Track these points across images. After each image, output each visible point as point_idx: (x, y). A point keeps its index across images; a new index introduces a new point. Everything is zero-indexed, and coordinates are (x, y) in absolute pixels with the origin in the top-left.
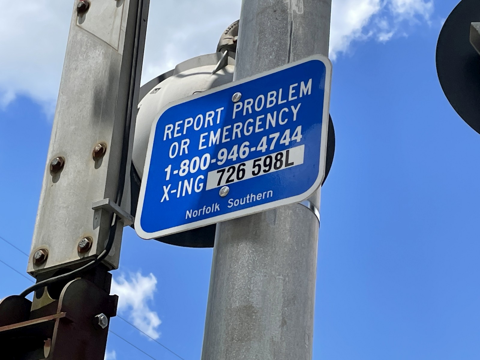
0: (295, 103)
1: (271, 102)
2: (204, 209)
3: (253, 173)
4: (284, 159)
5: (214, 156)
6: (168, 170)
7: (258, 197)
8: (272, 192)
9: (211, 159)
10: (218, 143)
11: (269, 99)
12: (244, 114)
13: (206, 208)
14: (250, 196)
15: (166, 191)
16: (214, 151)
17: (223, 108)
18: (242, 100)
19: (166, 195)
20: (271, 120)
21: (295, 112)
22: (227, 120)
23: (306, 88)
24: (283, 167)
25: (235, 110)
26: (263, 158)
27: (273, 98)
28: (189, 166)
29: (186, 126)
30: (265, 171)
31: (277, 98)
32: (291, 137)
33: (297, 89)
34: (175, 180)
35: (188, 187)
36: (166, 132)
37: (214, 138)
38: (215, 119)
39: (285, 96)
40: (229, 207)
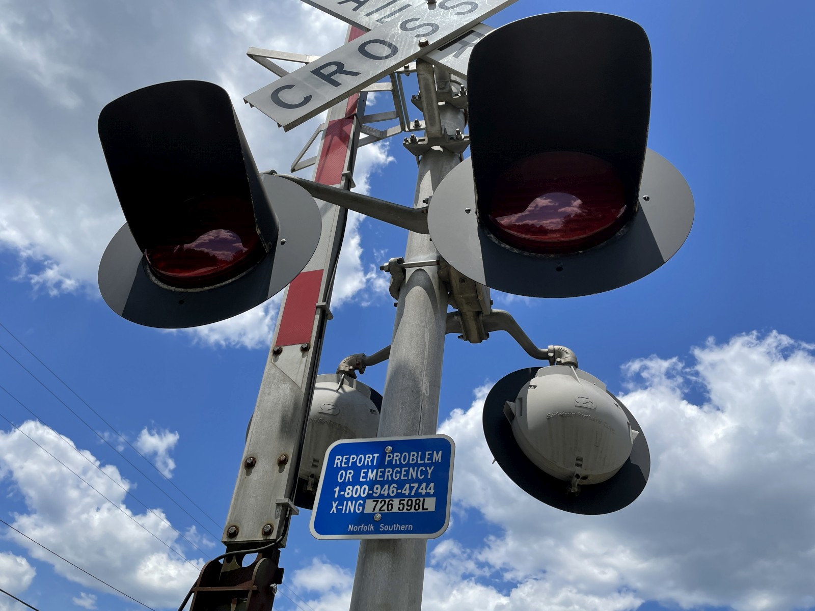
0: (430, 465)
1: (413, 460)
2: (362, 527)
3: (399, 508)
4: (421, 504)
5: (371, 488)
6: (337, 489)
7: (402, 527)
8: (412, 526)
9: (369, 490)
10: (374, 479)
11: (411, 457)
12: (394, 463)
13: (364, 526)
14: (396, 525)
15: (335, 506)
16: (372, 484)
17: (378, 455)
18: (392, 452)
19: (334, 508)
20: (413, 473)
21: (430, 472)
22: (381, 464)
23: (438, 457)
24: (420, 510)
25: (387, 459)
26: (406, 499)
27: (414, 458)
28: (352, 491)
29: (351, 461)
30: (407, 509)
31: (417, 458)
32: (426, 489)
33: (431, 455)
34: (342, 499)
35: (351, 507)
36: (336, 461)
37: (371, 475)
38: (372, 461)
39: (423, 458)
40: (380, 529)
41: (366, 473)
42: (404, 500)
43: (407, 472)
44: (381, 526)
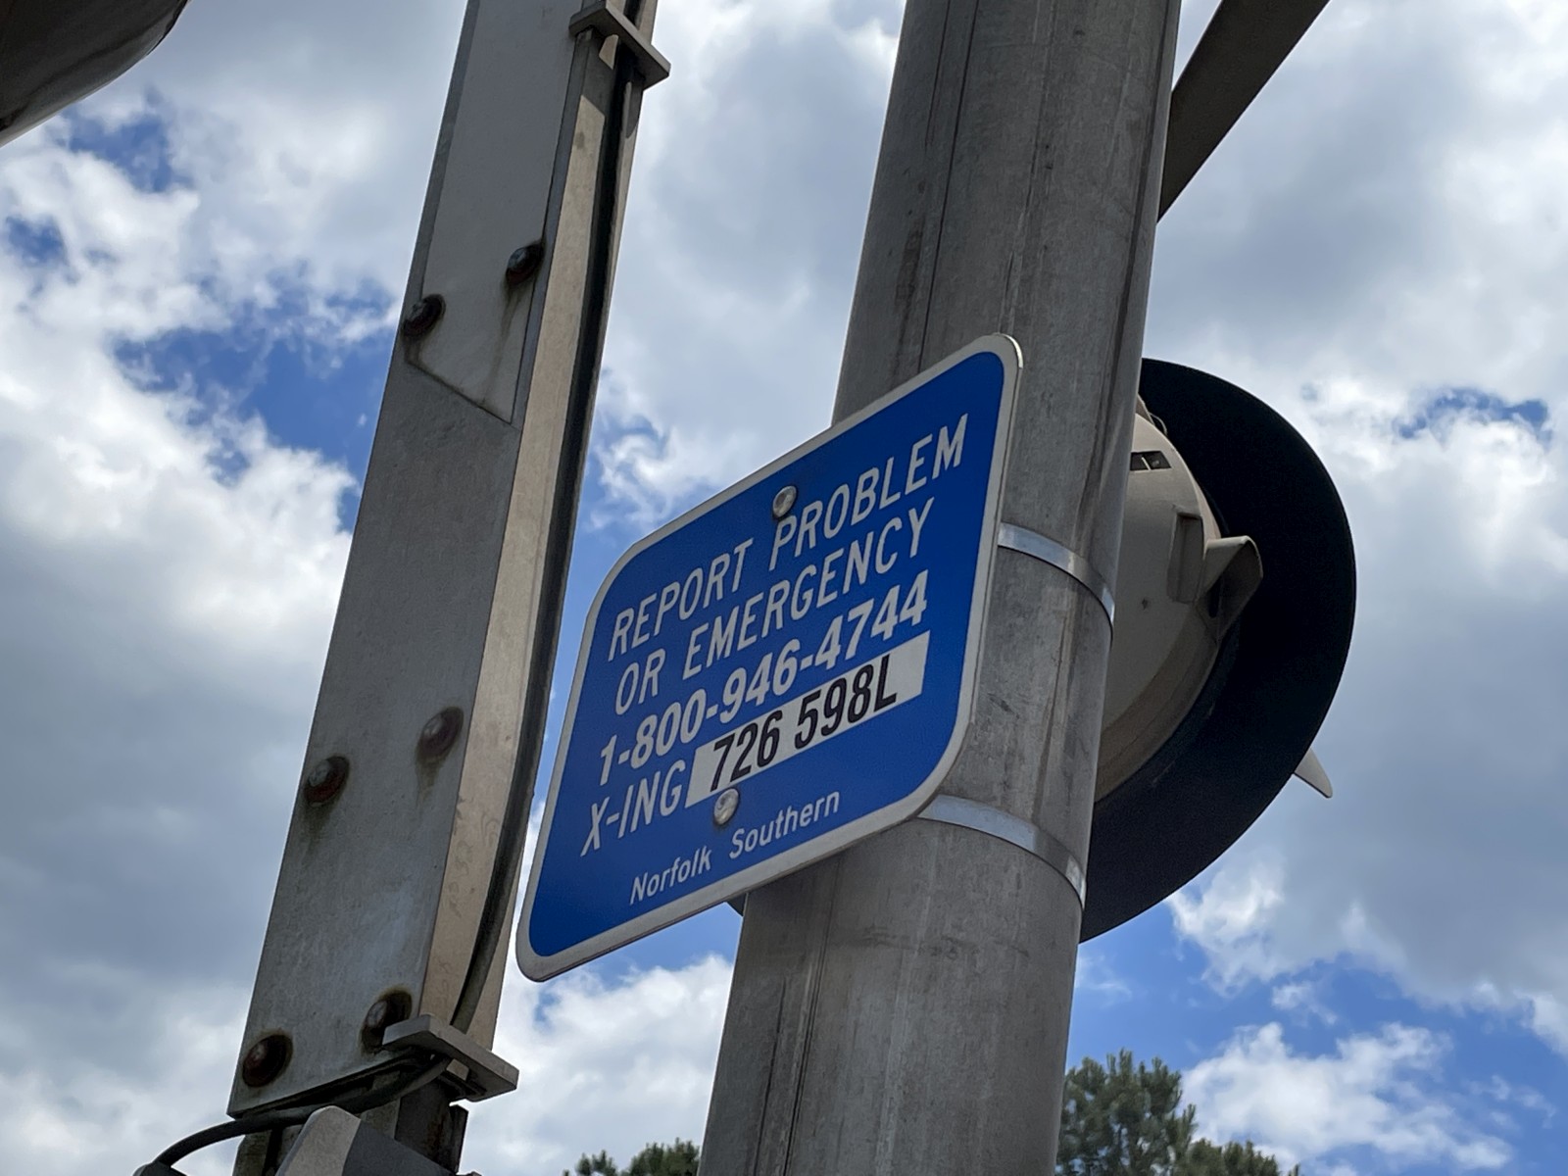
41: (704, 640)
42: (817, 695)
43: (839, 566)
44: (736, 842)
